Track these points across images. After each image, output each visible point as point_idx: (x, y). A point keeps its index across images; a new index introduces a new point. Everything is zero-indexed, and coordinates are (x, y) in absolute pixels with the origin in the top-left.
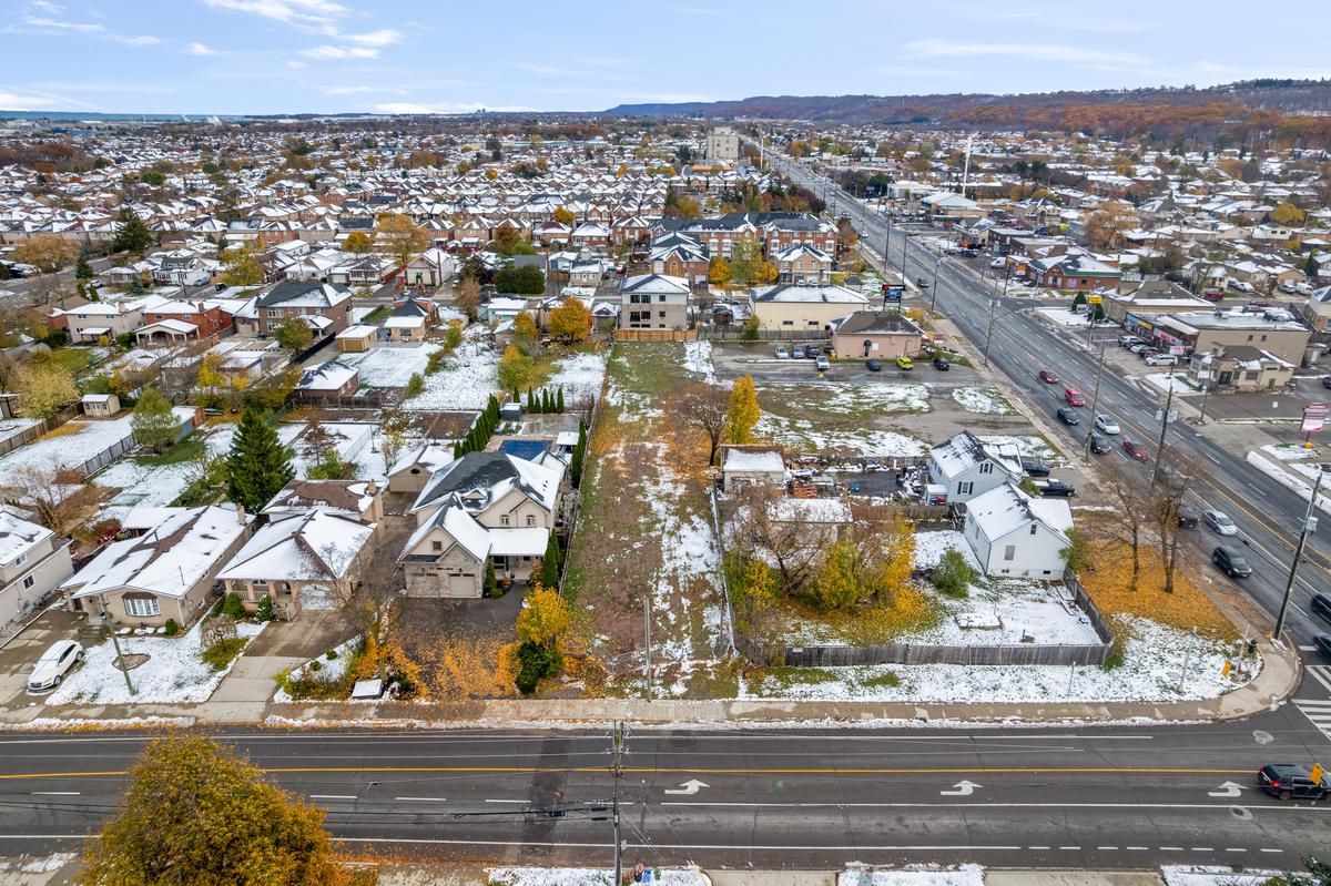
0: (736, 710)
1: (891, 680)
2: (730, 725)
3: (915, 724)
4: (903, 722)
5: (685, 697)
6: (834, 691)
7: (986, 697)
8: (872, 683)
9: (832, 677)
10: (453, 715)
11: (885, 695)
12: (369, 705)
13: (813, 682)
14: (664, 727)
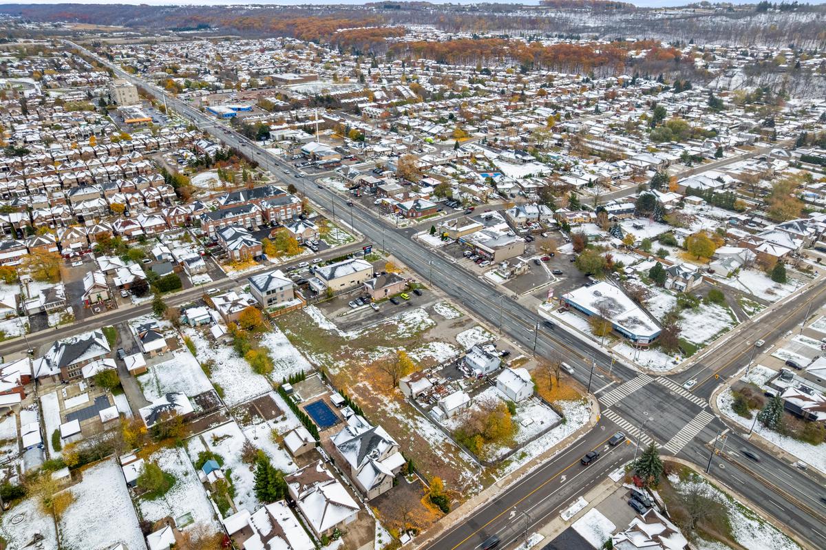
0: (500, 485)
1: (524, 455)
2: (502, 491)
3: (540, 465)
4: (536, 467)
5: (484, 488)
6: (515, 466)
7: (547, 448)
8: (521, 458)
9: (511, 461)
10: (436, 531)
11: (527, 460)
12: (411, 543)
13: (509, 465)
14: (489, 501)
